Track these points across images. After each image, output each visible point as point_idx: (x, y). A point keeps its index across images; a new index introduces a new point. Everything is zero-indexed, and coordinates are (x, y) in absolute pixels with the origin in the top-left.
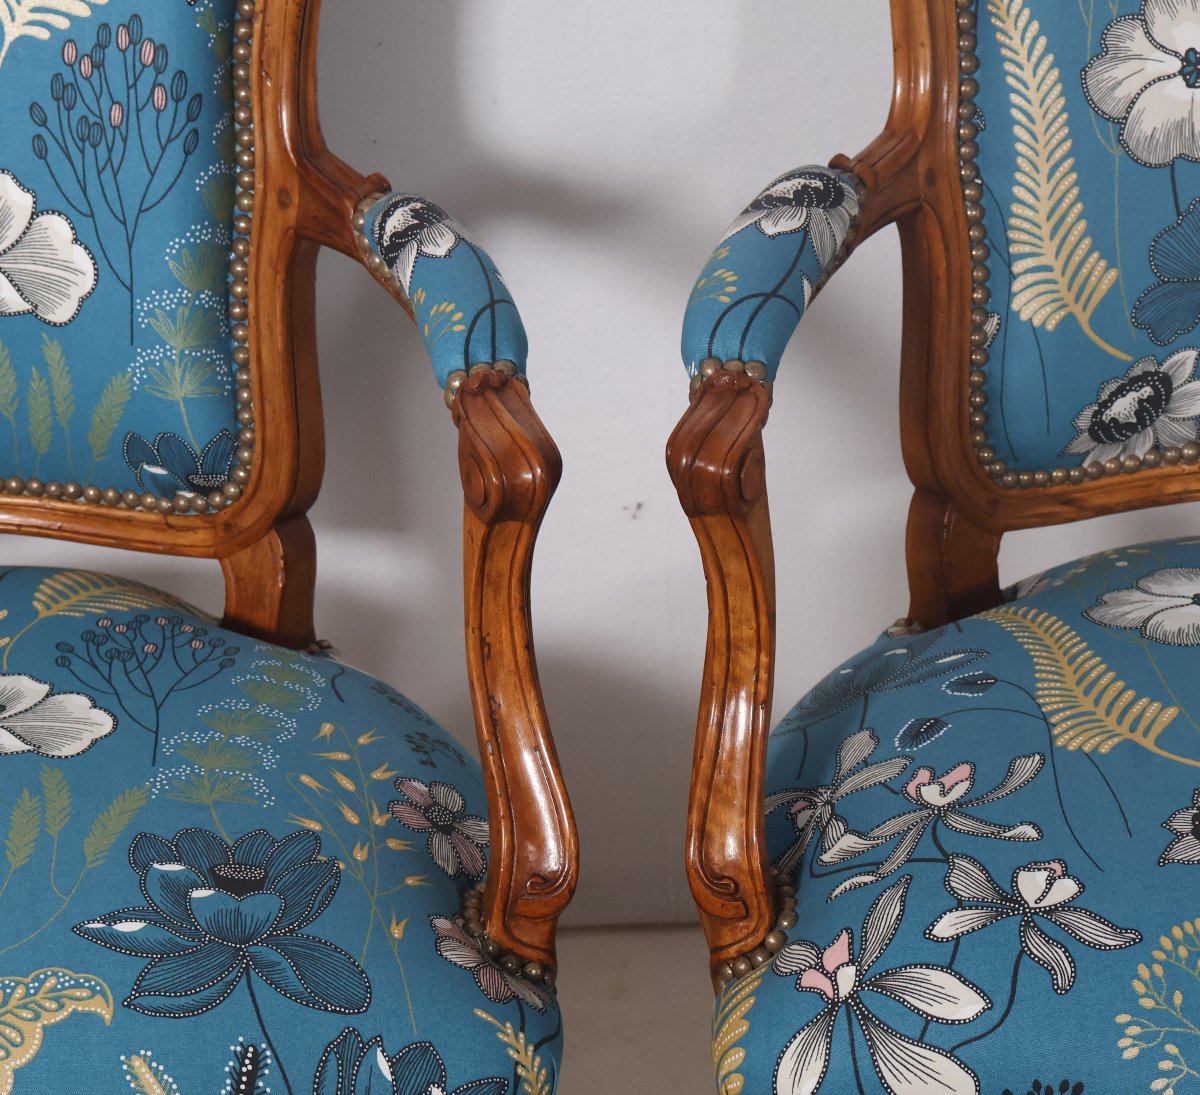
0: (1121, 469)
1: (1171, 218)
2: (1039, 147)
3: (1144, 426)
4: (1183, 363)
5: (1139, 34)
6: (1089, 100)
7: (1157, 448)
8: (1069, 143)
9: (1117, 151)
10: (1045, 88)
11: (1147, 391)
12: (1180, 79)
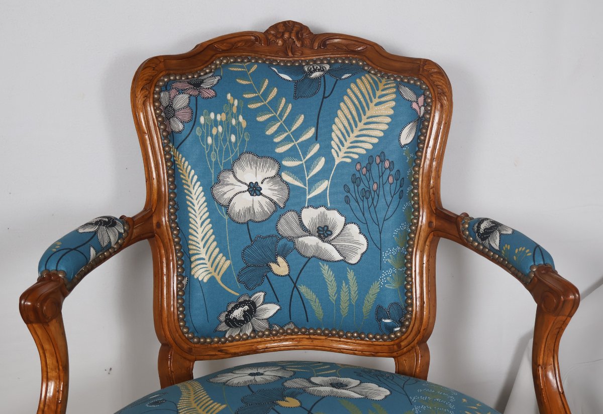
0: (241, 339)
1: (249, 243)
2: (197, 215)
3: (247, 322)
4: (259, 297)
5: (231, 176)
6: (214, 198)
7: (254, 331)
8: (208, 213)
9: (226, 217)
10: (197, 194)
11: (246, 308)
12: (248, 192)
